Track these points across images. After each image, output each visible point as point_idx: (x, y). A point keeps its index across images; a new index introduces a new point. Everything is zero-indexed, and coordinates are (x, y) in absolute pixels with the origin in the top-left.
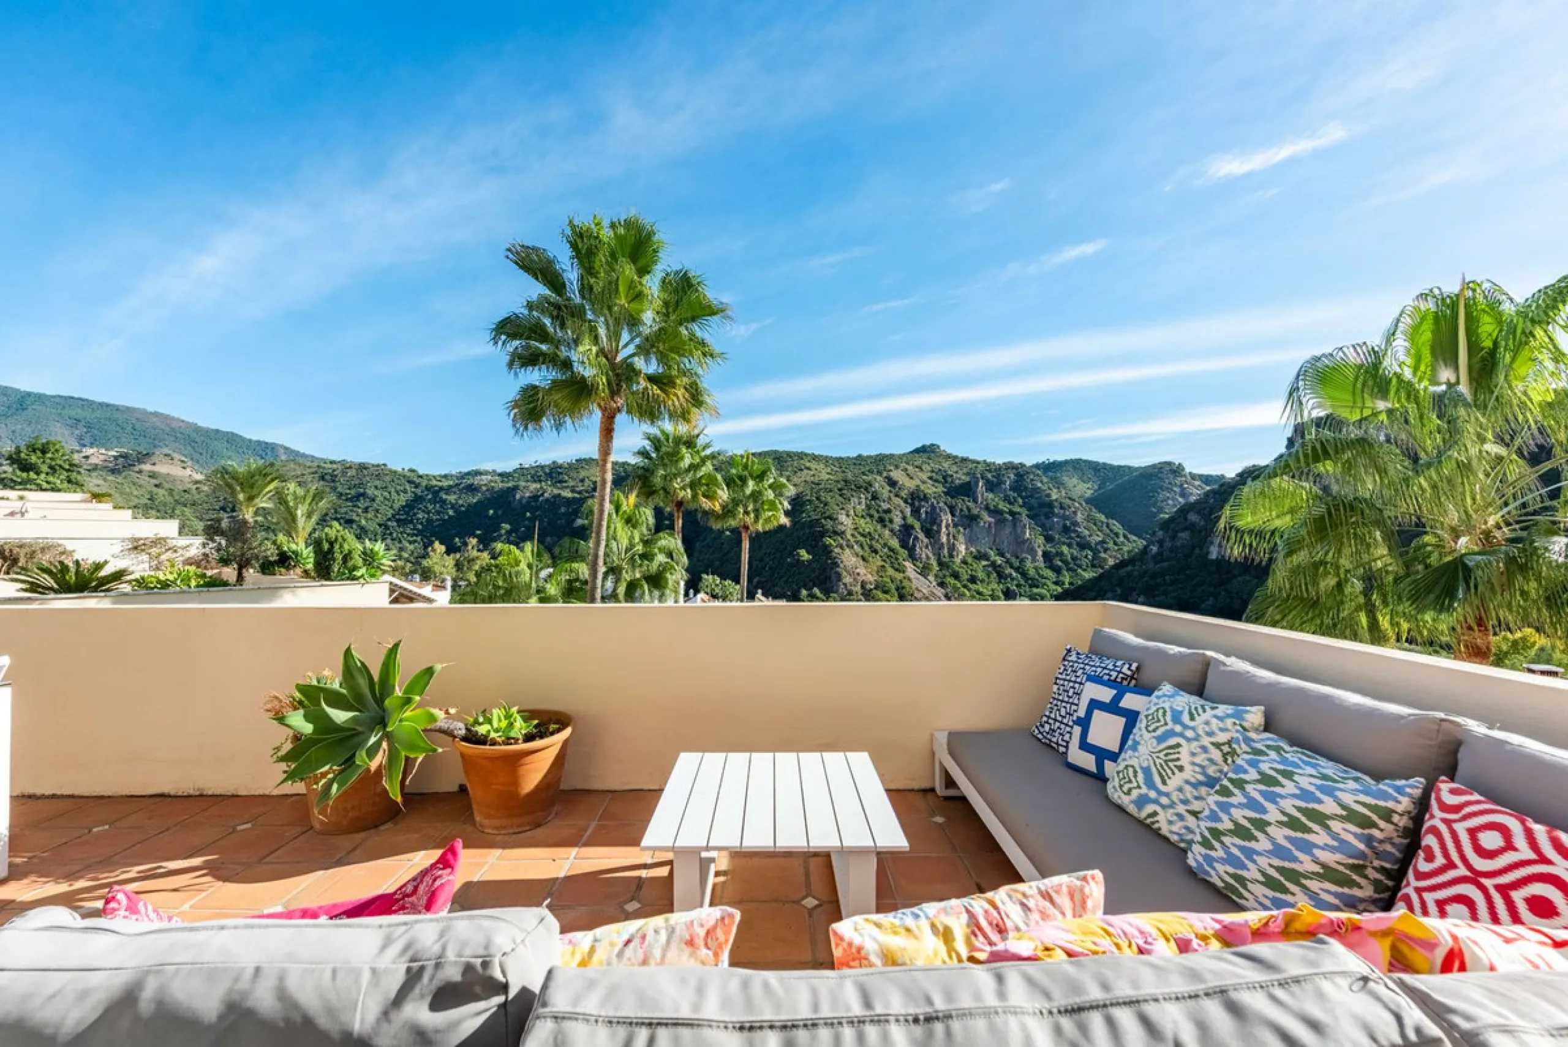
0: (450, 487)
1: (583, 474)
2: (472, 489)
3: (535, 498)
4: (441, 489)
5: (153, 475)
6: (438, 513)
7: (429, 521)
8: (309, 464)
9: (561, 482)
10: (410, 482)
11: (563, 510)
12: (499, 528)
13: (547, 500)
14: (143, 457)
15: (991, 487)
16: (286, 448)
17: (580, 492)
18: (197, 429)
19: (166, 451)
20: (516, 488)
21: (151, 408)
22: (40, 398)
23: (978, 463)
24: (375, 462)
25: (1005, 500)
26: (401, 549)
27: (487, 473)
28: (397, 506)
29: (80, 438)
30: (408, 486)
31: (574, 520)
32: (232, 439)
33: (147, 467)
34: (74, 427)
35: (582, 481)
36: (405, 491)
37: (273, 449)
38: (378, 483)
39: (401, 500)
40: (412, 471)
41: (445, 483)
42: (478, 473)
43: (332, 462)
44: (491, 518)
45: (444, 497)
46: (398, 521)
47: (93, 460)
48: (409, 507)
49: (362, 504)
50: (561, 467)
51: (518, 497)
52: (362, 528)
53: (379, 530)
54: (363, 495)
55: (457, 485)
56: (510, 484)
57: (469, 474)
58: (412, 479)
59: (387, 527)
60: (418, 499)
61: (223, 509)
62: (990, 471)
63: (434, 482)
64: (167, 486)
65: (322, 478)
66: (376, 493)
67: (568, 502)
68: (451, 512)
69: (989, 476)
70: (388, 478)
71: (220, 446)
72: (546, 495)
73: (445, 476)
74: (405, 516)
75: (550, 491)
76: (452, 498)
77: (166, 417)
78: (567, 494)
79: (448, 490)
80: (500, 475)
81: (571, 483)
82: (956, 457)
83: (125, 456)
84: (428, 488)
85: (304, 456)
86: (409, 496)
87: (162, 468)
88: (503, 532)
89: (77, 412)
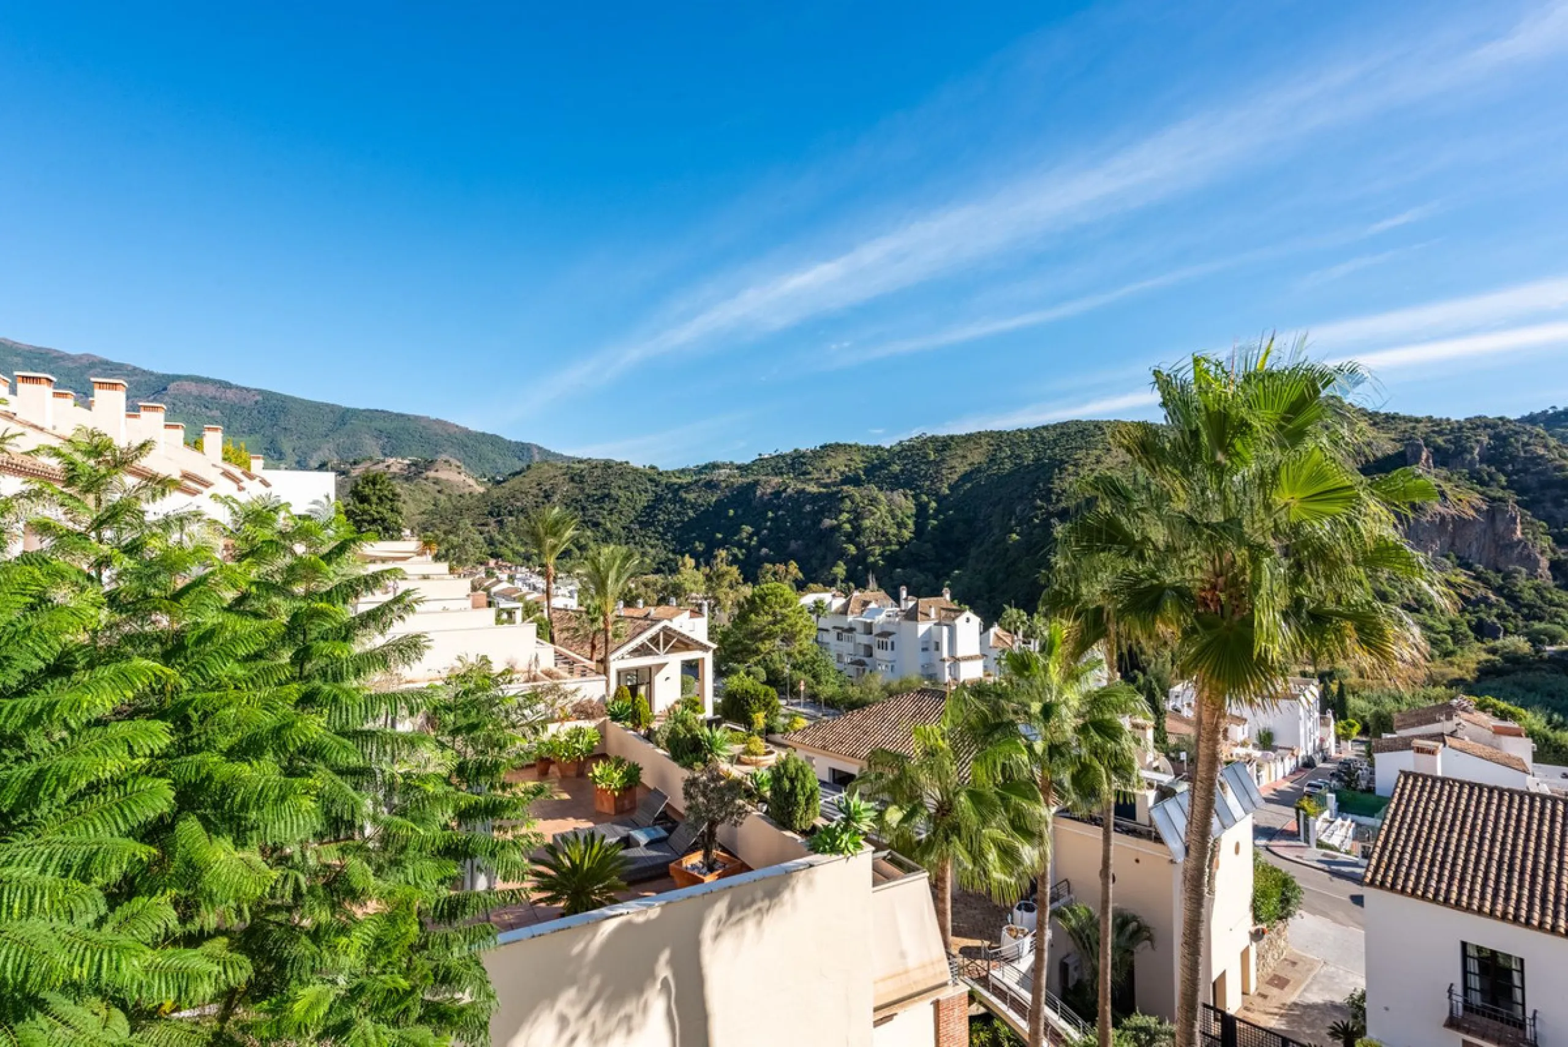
0: (690, 484)
1: (829, 463)
2: (711, 485)
3: (777, 494)
4: (681, 486)
5: (436, 482)
6: (679, 513)
7: (670, 523)
8: (560, 464)
9: (805, 473)
10: (651, 480)
11: (808, 508)
12: (738, 531)
13: (790, 496)
14: (429, 464)
15: (1442, 458)
16: (540, 448)
17: (826, 486)
18: (467, 433)
19: (445, 457)
20: (756, 483)
21: (433, 417)
22: (355, 413)
23: (1417, 421)
24: (618, 460)
25: (1471, 477)
26: (644, 554)
27: (724, 466)
28: (639, 507)
29: (383, 448)
30: (649, 485)
31: (820, 521)
32: (494, 441)
33: (431, 474)
34: (378, 438)
35: (828, 471)
36: (646, 491)
37: (529, 449)
38: (621, 482)
39: (643, 500)
40: (652, 468)
41: (685, 480)
42: (715, 466)
43: (580, 461)
44: (731, 518)
45: (684, 495)
46: (640, 523)
47: (393, 469)
48: (651, 508)
49: (608, 505)
50: (803, 455)
51: (758, 493)
52: (607, 531)
53: (623, 533)
54: (608, 496)
55: (696, 482)
56: (750, 479)
57: (706, 467)
58: (652, 476)
59: (630, 531)
60: (659, 499)
61: (491, 513)
62: (1440, 433)
63: (674, 480)
64: (447, 491)
65: (572, 479)
66: (620, 493)
67: (814, 498)
68: (691, 513)
69: (1440, 441)
70: (630, 477)
71: (486, 449)
72: (789, 490)
73: (683, 471)
74: (647, 519)
75: (794, 485)
76: (691, 497)
77: (445, 423)
78: (812, 488)
79: (687, 487)
80: (739, 467)
81: (816, 475)
82: (1376, 414)
83: (415, 464)
84: (668, 486)
85: (555, 455)
86: (650, 496)
87: (443, 475)
88: (744, 535)
89: (379, 424)
